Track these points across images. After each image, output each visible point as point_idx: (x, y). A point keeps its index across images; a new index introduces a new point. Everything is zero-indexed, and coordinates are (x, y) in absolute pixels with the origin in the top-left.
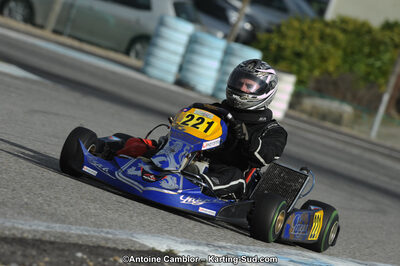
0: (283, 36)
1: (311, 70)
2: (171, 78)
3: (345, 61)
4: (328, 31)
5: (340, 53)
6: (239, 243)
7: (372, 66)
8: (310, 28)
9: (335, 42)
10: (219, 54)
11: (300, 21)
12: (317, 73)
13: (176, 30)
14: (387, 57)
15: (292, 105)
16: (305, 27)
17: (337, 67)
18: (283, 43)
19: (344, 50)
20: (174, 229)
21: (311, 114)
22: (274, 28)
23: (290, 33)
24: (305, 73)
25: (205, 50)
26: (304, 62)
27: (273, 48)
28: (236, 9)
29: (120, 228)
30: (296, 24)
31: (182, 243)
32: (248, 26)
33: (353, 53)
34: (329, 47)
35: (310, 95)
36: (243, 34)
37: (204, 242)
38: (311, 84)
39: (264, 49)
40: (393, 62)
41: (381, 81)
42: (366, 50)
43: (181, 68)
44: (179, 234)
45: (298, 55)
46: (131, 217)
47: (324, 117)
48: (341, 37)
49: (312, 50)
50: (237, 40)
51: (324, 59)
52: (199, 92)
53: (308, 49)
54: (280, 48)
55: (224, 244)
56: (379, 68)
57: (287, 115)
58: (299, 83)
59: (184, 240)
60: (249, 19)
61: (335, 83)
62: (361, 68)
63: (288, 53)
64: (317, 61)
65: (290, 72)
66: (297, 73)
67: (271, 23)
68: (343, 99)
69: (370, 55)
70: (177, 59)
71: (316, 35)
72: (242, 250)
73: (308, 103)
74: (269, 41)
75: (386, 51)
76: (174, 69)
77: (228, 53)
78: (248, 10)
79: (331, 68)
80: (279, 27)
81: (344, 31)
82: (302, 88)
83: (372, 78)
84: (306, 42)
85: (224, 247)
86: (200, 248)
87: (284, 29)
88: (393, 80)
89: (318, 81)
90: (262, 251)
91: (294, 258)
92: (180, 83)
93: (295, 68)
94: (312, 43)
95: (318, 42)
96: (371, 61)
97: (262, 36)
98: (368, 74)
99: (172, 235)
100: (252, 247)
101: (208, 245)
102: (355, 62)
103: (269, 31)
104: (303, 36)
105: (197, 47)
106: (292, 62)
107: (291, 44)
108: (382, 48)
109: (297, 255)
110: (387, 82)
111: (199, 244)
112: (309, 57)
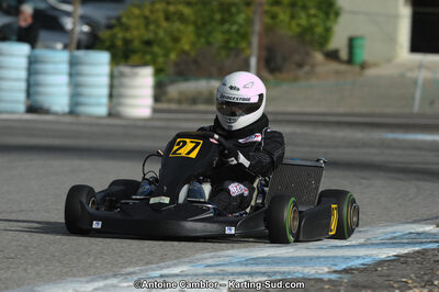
0: (127, 28)
1: (166, 55)
2: (22, 107)
3: (198, 35)
4: (172, 8)
5: (191, 28)
6: (147, 263)
7: (229, 31)
8: (152, 12)
9: (182, 18)
10: (65, 67)
11: (139, 7)
12: (173, 56)
13: (12, 55)
14: (241, 18)
15: (157, 98)
16: (147, 12)
17: (193, 44)
18: (128, 35)
19: (195, 23)
20: (75, 270)
21: (179, 102)
22: (114, 22)
23: (133, 23)
24: (161, 60)
25: (49, 67)
26: (156, 49)
27: (119, 43)
28: (68, 14)
29: (18, 286)
30: (136, 11)
31: (87, 282)
32: (86, 28)
33: (204, 24)
34: (177, 25)
35: (172, 82)
36: (84, 38)
37: (111, 273)
38: (171, 70)
39: (110, 48)
40: (249, 22)
41: (243, 45)
42: (218, 17)
43: (28, 94)
44: (81, 273)
45: (148, 43)
46: (25, 270)
47: (194, 100)
48: (187, 11)
49: (161, 34)
50: (79, 47)
51: (176, 40)
52: (56, 114)
53: (156, 34)
54: (127, 42)
55: (132, 270)
56: (237, 32)
57: (155, 111)
58: (158, 72)
59: (88, 278)
60: (85, 20)
61: (195, 62)
62: (218, 38)
63: (136, 44)
64: (170, 44)
65: (145, 64)
66: (153, 62)
67: (109, 18)
68: (210, 76)
69: (223, 21)
70: (23, 85)
71: (161, 16)
72: (153, 270)
73: (174, 90)
74: (113, 37)
75: (239, 12)
76: (22, 96)
77: (73, 63)
78: (81, 11)
79: (187, 47)
80: (119, 19)
81: (189, 4)
82: (162, 76)
83: (232, 44)
84: (152, 27)
85: (133, 273)
86: (109, 282)
87: (124, 20)
88: (255, 40)
89: (176, 64)
90: (175, 265)
91: (209, 262)
92: (32, 109)
93: (148, 57)
94: (158, 26)
95: (165, 24)
96: (226, 26)
97: (104, 34)
98: (227, 41)
99: (74, 276)
100: (162, 264)
101: (115, 276)
102: (210, 33)
103: (110, 27)
104: (147, 21)
105: (40, 67)
106: (145, 53)
107: (137, 34)
108: (234, 10)
109: (211, 257)
110: (250, 44)
111: (106, 278)
112: (160, 42)
